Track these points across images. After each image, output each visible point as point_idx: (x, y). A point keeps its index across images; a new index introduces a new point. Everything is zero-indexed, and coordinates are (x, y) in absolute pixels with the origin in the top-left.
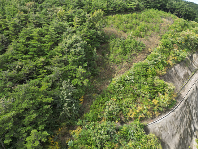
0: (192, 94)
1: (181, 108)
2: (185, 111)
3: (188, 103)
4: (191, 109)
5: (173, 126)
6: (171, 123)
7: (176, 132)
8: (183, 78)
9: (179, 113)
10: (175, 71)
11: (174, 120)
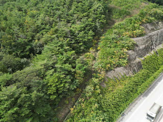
0: (154, 35)
1: (147, 37)
2: (149, 39)
3: (151, 37)
4: (153, 41)
5: (142, 42)
6: (141, 40)
7: (144, 44)
8: (150, 29)
9: (146, 38)
10: (146, 25)
11: (143, 40)
